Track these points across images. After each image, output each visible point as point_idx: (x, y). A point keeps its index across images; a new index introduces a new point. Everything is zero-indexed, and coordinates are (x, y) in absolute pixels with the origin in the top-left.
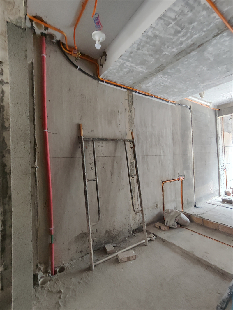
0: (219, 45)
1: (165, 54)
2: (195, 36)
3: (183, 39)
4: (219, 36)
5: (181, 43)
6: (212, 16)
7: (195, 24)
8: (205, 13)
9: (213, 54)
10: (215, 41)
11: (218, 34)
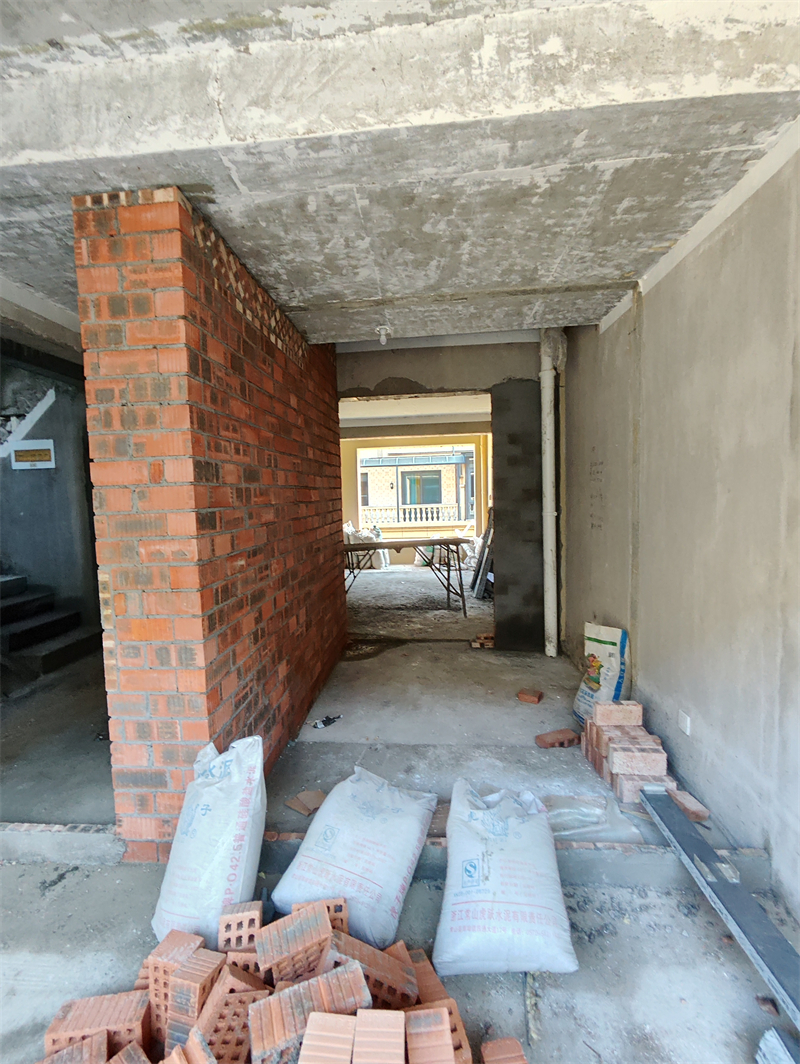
0: (406, 283)
1: (476, 308)
2: (422, 309)
3: (438, 314)
4: (398, 296)
5: (444, 310)
6: (391, 317)
7: (413, 319)
8: (396, 322)
9: (424, 273)
10: (407, 291)
11: (398, 299)
